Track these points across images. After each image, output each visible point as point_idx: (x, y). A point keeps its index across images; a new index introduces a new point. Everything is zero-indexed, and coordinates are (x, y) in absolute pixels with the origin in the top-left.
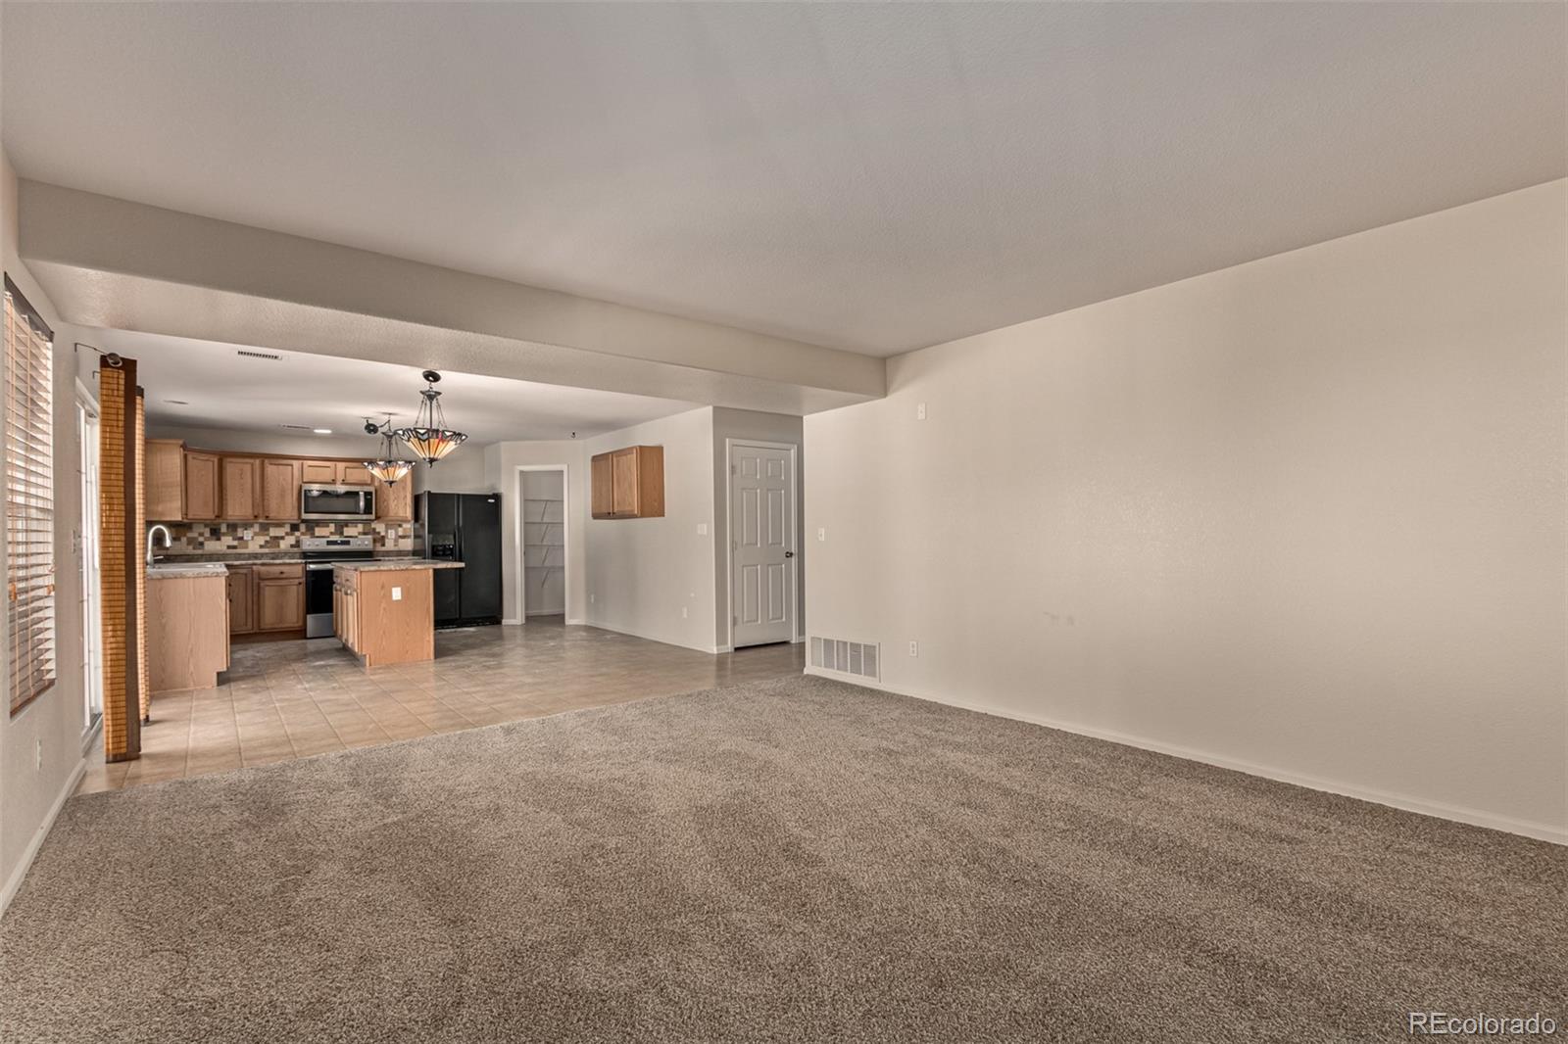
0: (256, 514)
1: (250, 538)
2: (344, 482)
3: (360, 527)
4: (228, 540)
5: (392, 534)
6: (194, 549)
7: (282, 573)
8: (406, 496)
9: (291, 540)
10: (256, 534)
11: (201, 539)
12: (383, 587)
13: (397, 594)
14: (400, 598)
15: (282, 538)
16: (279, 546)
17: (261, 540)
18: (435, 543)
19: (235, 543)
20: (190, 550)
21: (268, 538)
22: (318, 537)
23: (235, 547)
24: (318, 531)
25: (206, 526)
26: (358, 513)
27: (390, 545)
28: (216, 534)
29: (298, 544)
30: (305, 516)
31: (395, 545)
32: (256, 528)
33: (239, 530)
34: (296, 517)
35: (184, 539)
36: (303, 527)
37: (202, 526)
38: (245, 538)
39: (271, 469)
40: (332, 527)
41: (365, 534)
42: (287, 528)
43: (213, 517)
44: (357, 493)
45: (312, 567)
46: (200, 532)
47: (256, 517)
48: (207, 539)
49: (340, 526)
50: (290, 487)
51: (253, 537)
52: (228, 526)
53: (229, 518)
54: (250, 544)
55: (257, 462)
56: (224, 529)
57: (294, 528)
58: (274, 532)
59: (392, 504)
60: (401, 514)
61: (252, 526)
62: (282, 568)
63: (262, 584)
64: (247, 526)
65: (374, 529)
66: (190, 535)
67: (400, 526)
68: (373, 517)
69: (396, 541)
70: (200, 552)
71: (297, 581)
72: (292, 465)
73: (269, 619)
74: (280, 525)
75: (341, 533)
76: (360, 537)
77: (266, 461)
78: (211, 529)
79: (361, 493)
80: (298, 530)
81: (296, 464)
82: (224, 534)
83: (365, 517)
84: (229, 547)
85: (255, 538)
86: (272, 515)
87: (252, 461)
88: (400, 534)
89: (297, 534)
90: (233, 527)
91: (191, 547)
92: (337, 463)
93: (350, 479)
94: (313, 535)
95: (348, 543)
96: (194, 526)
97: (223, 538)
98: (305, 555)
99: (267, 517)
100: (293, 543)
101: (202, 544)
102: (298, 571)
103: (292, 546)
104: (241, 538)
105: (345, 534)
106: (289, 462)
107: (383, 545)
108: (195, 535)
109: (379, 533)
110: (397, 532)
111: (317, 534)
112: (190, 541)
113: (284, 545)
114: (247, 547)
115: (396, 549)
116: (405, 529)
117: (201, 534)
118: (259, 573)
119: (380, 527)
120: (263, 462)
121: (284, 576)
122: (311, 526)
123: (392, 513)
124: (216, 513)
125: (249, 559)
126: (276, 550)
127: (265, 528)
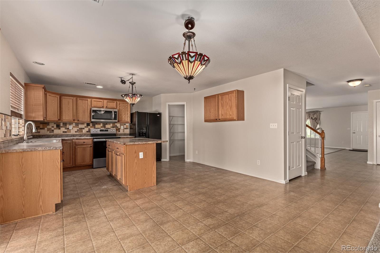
0: (74, 119)
1: (71, 129)
2: (107, 107)
3: (111, 125)
4: (63, 129)
5: (122, 127)
6: (50, 132)
7: (84, 142)
8: (128, 114)
9: (87, 129)
10: (74, 127)
11: (53, 129)
12: (135, 152)
13: (141, 155)
14: (142, 157)
15: (84, 129)
16: (82, 132)
17: (76, 129)
18: (139, 131)
19: (66, 130)
20: (48, 133)
21: (78, 129)
22: (96, 128)
23: (66, 132)
24: (97, 126)
25: (55, 124)
26: (112, 119)
27: (121, 132)
28: (58, 127)
29: (89, 131)
30: (93, 120)
31: (123, 132)
32: (74, 125)
33: (68, 125)
34: (89, 121)
35: (46, 129)
36: (91, 125)
37: (53, 123)
38: (70, 129)
39: (80, 101)
40: (102, 125)
41: (113, 127)
42: (86, 125)
43: (57, 120)
44: (111, 112)
45: (95, 140)
46: (52, 126)
47: (74, 120)
48: (55, 129)
49: (105, 124)
50: (87, 108)
51: (72, 128)
52: (63, 124)
53: (63, 120)
54: (72, 131)
55: (75, 98)
56: (61, 125)
57: (88, 125)
58: (80, 126)
59: (123, 116)
60: (126, 120)
61: (72, 124)
62: (84, 141)
63: (76, 147)
64: (70, 124)
65: (116, 126)
66: (48, 127)
67: (125, 124)
68: (117, 121)
69: (123, 130)
70: (52, 134)
71: (90, 146)
72: (88, 100)
73: (79, 161)
74: (83, 124)
75: (105, 127)
76: (111, 128)
77: (78, 98)
78: (57, 125)
79: (113, 112)
80: (90, 126)
81: (89, 100)
82: (62, 127)
83: (114, 121)
84: (63, 132)
85: (73, 128)
86: (80, 119)
87: (72, 98)
88: (125, 127)
89: (89, 127)
90: (65, 124)
91: (49, 132)
92: (104, 100)
93: (109, 106)
94: (95, 128)
95: (107, 131)
96: (50, 123)
97: (61, 128)
98: (92, 135)
99: (78, 120)
100: (88, 130)
101: (53, 131)
102: (90, 142)
103: (87, 132)
104: (68, 129)
105: (106, 127)
106: (87, 99)
107: (119, 131)
108: (50, 127)
109: (118, 127)
110: (124, 127)
111: (96, 127)
112: (49, 130)
113: (84, 131)
114: (70, 132)
115: (124, 133)
116: (126, 126)
117: (53, 127)
118: (75, 143)
119: (118, 125)
120: (77, 98)
121: (85, 144)
122: (94, 124)
123: (123, 120)
124: (59, 118)
125: (71, 137)
126: (81, 133)
127: (77, 125)
